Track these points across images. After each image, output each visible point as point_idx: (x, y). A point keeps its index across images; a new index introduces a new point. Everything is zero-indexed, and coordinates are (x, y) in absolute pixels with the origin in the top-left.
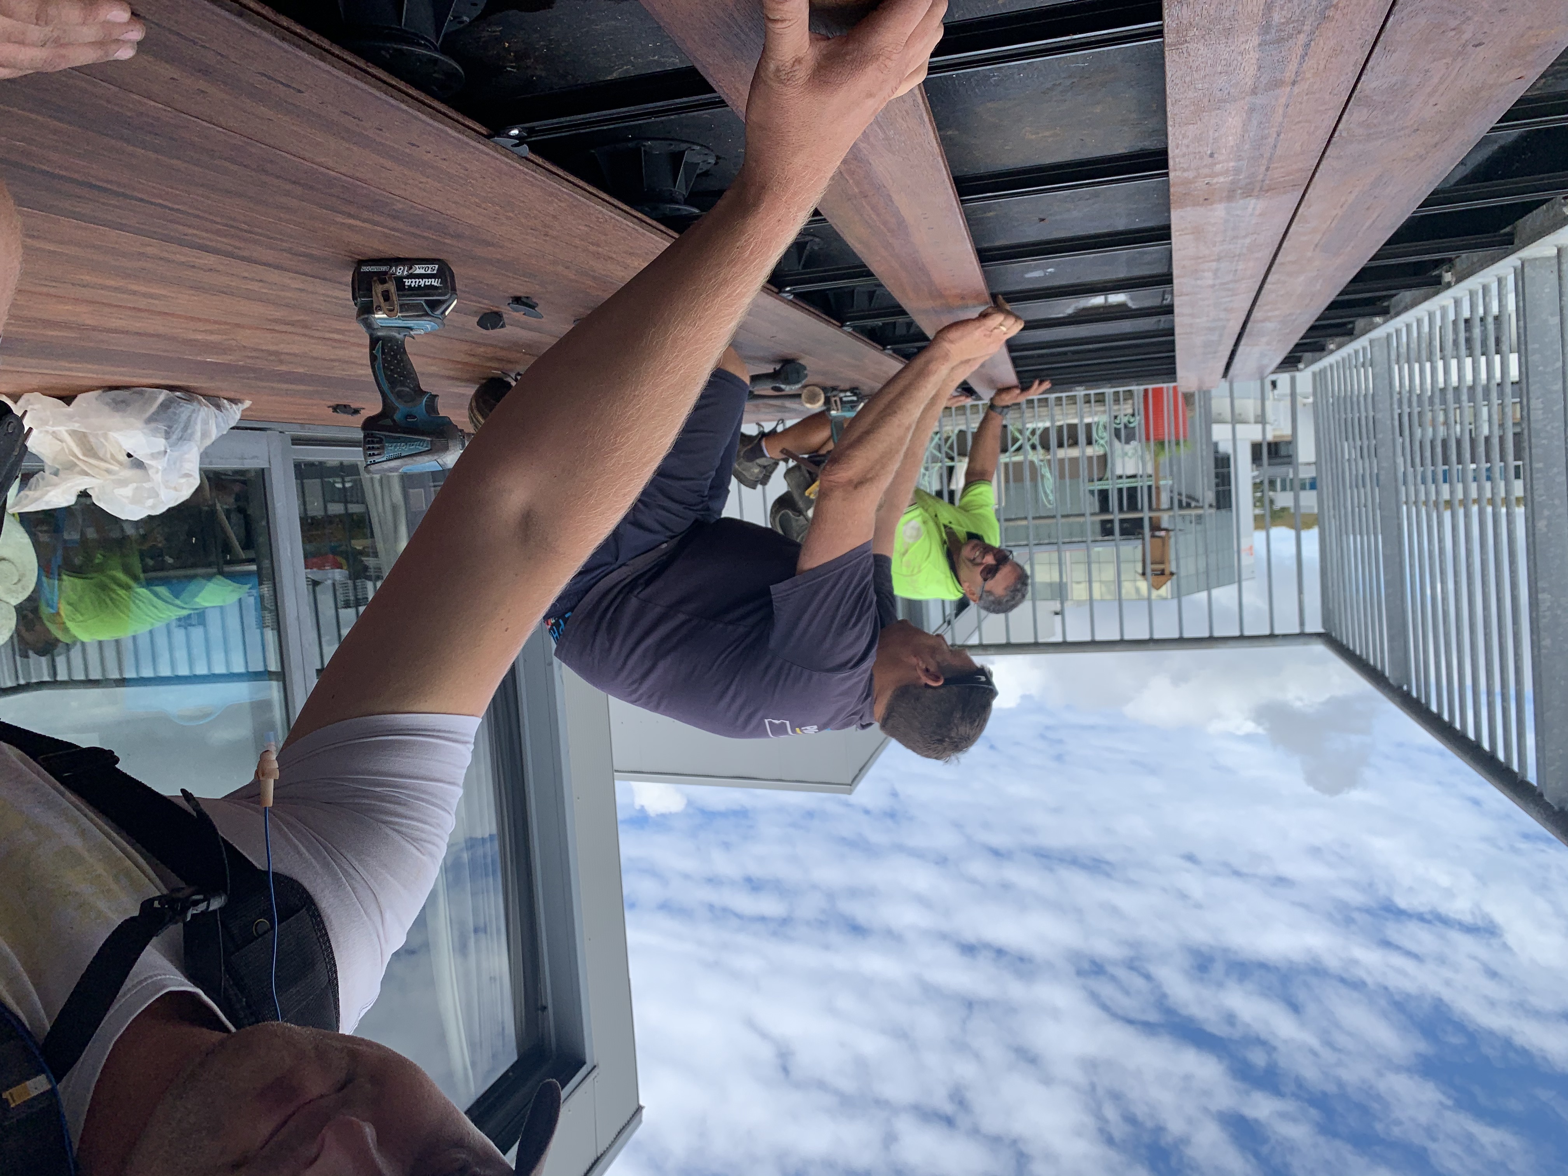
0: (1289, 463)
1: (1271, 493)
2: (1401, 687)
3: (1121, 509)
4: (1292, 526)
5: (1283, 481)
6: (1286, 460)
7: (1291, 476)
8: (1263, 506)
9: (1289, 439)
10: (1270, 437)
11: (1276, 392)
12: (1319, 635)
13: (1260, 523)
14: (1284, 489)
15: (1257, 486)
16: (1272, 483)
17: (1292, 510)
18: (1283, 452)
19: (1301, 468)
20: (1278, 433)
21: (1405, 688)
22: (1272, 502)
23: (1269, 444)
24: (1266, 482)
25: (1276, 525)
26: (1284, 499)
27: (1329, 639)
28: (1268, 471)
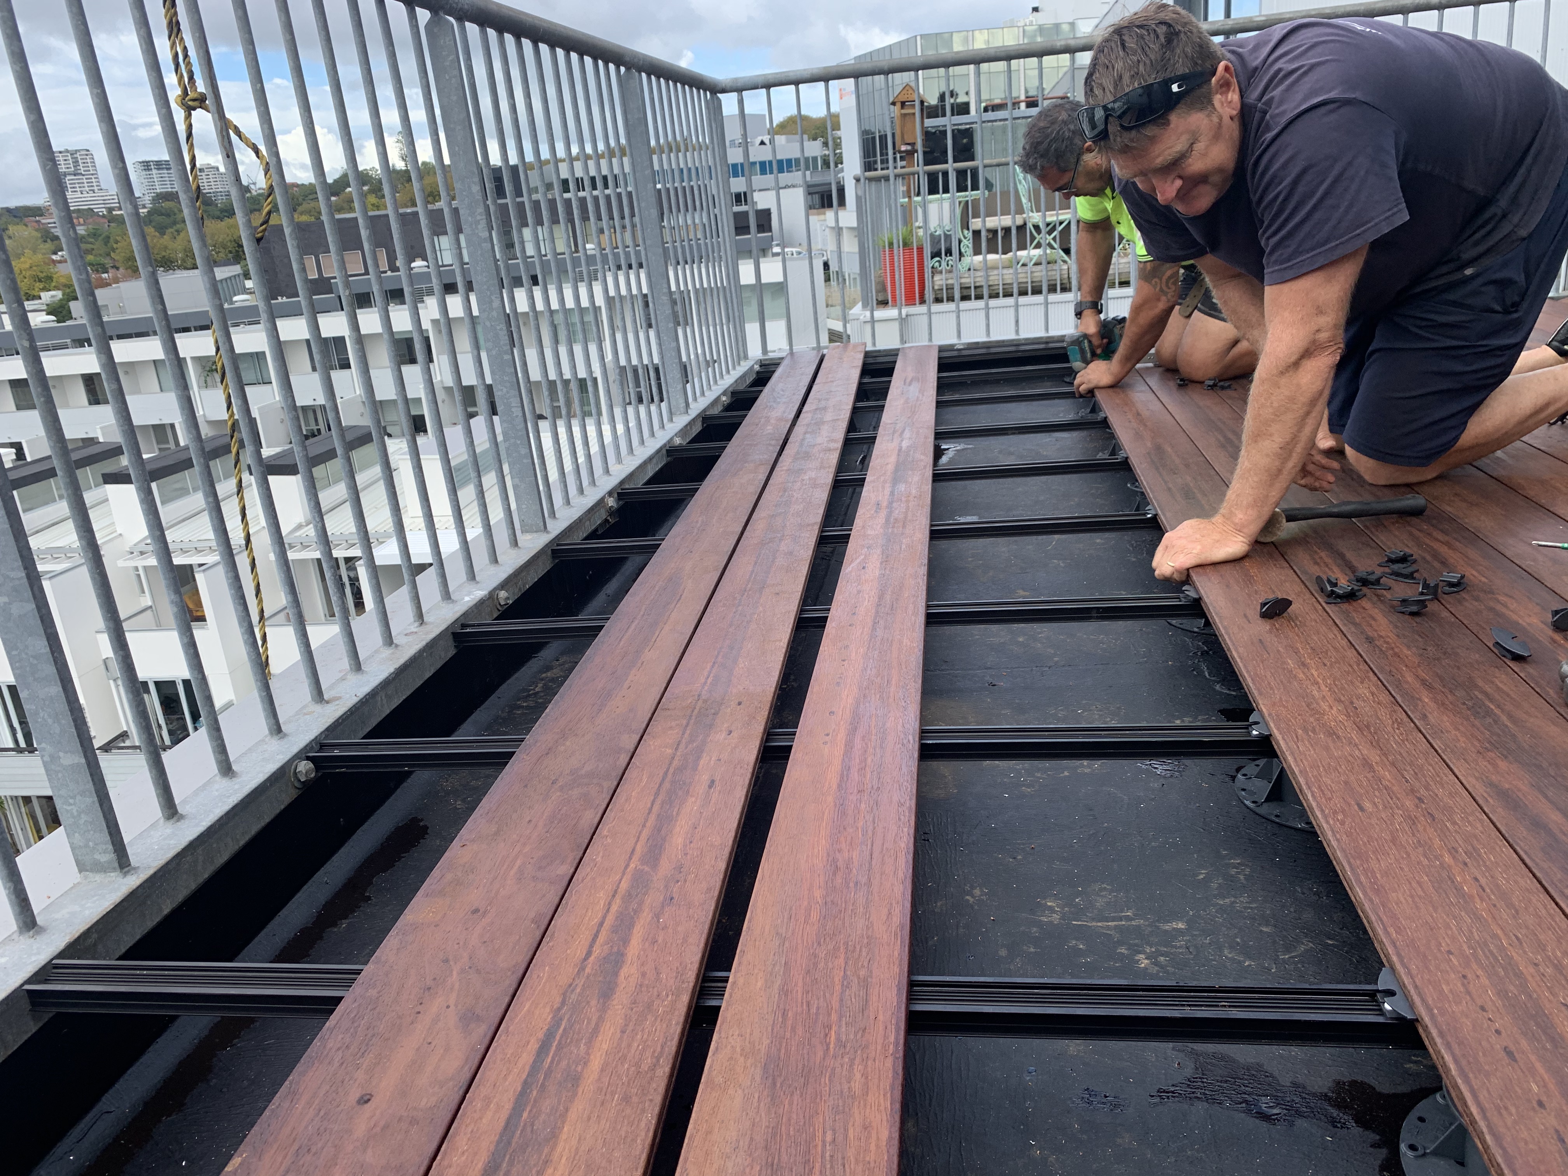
0: (809, 186)
1: (827, 152)
2: (628, 69)
3: (945, 174)
4: (804, 119)
5: (815, 167)
6: (812, 190)
7: (808, 173)
8: (834, 139)
9: (811, 211)
10: (830, 214)
11: (825, 258)
12: (724, 91)
13: (834, 121)
14: (815, 159)
15: (839, 161)
16: (826, 163)
17: (805, 137)
18: (817, 198)
19: (800, 181)
20: (822, 217)
21: (623, 69)
22: (826, 144)
23: (830, 205)
24: (832, 165)
25: (820, 119)
26: (815, 149)
27: (714, 89)
28: (829, 177)
